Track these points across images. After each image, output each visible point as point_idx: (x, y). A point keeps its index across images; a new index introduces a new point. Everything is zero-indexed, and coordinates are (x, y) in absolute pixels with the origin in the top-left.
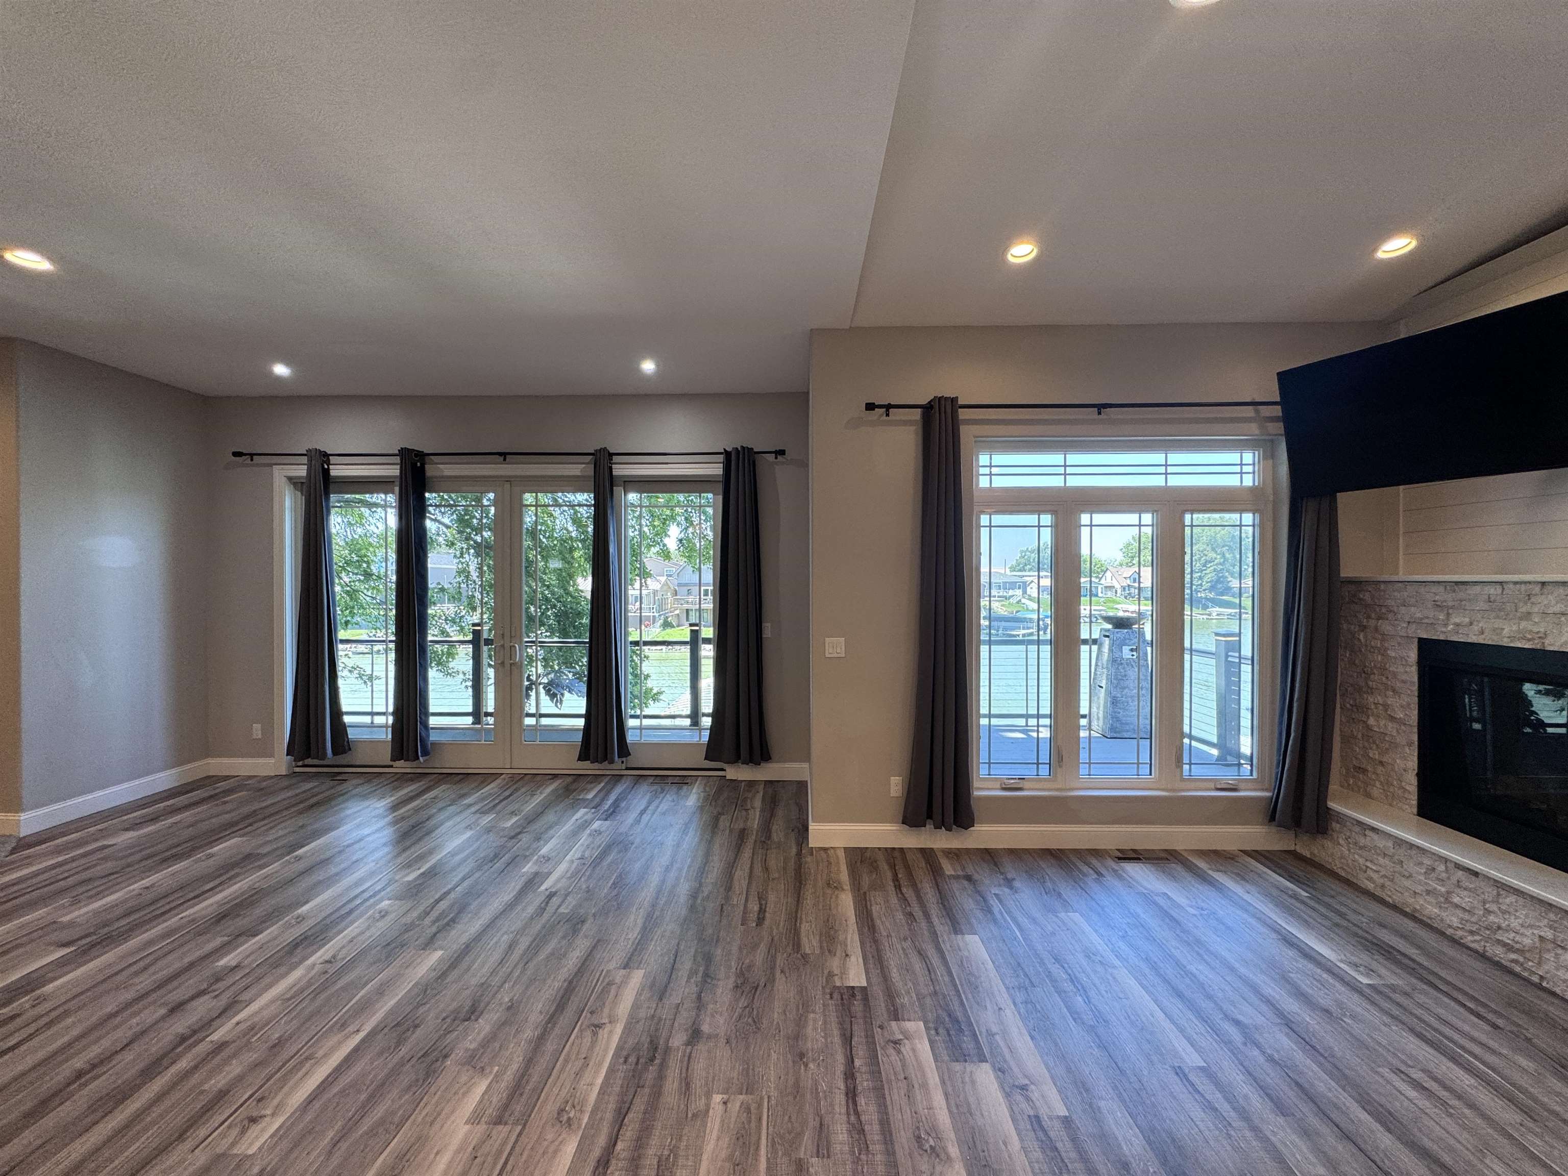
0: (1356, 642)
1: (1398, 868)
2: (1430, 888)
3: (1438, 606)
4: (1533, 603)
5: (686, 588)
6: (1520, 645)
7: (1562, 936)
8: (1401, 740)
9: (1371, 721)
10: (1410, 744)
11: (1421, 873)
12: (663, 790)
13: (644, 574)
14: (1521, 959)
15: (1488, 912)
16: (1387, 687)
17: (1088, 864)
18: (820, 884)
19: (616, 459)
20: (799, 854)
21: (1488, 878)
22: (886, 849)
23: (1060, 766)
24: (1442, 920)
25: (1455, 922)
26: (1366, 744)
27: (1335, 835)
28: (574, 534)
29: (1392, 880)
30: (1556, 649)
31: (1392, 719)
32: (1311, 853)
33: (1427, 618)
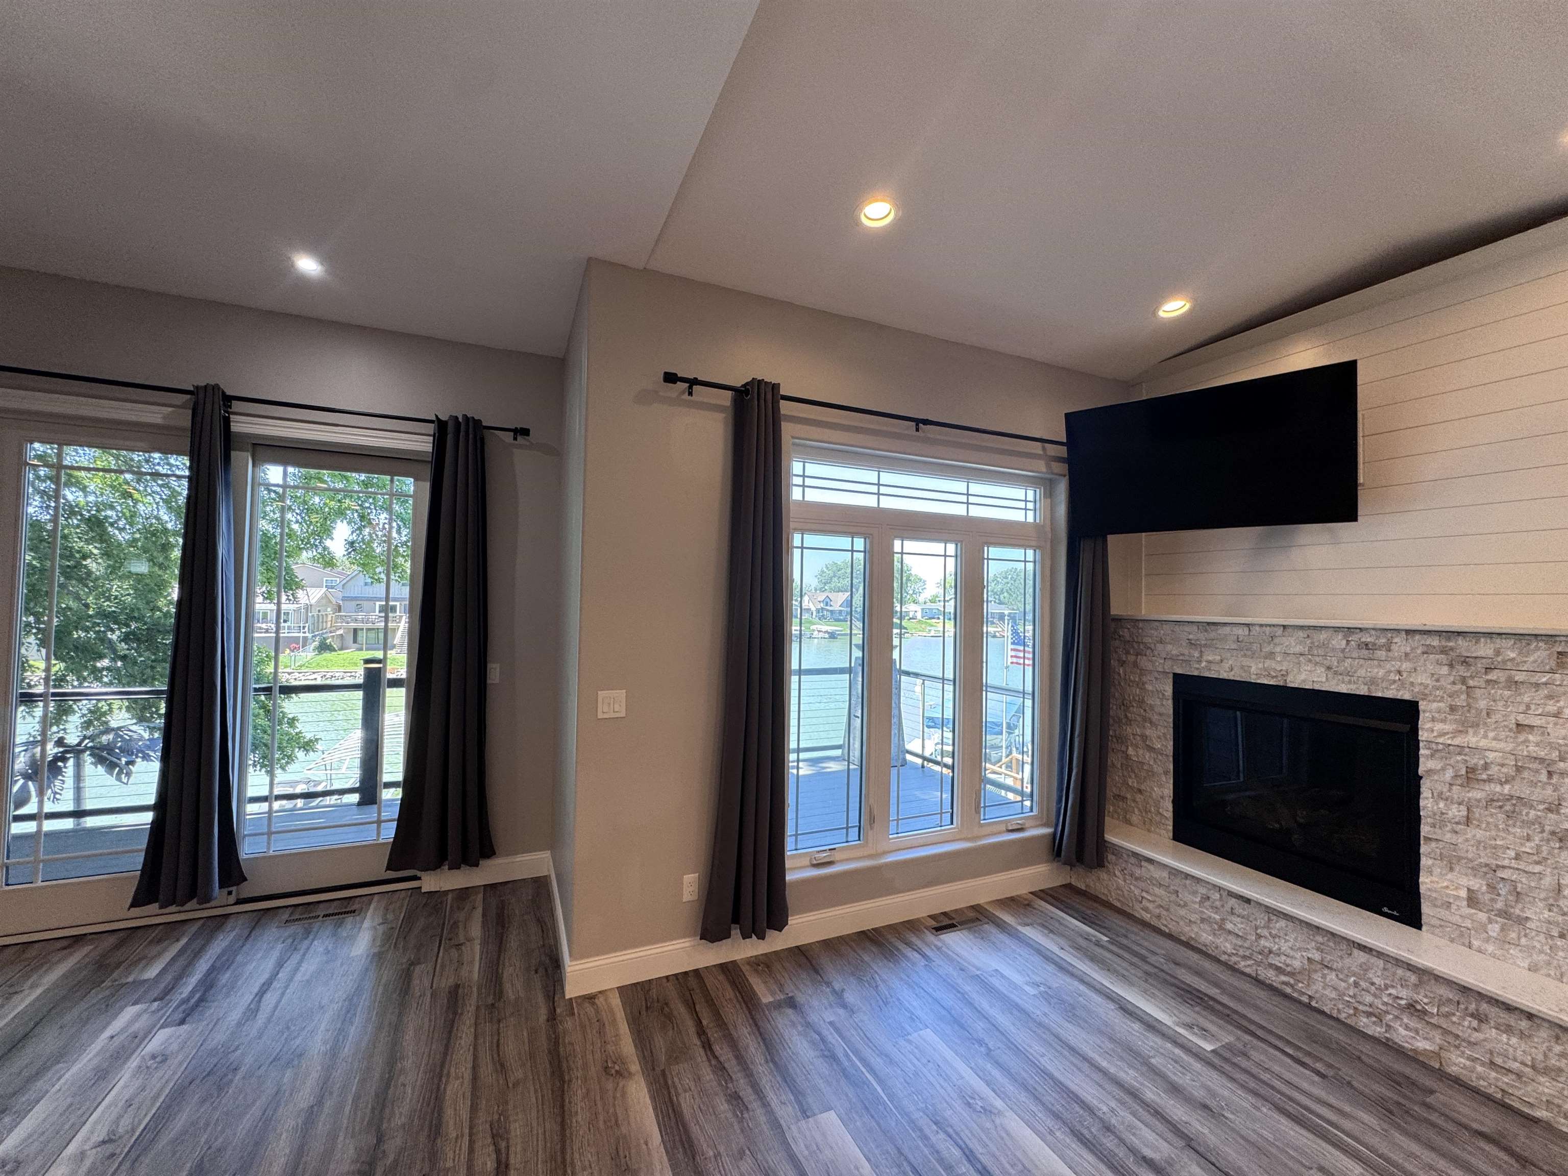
0: (1116, 677)
1: (1173, 897)
2: (1204, 916)
3: (1191, 643)
4: (1275, 644)
5: (354, 603)
6: (1266, 682)
7: (1329, 957)
8: (1158, 769)
9: (1131, 751)
10: (1166, 773)
11: (1196, 902)
12: (307, 932)
13: (290, 584)
14: (1292, 981)
15: (1259, 936)
16: (1145, 719)
17: (909, 944)
18: (593, 1071)
19: (236, 406)
20: (552, 1017)
21: (1259, 904)
22: (676, 975)
23: (872, 828)
24: (1217, 948)
25: (1228, 947)
26: (1125, 773)
27: (1110, 867)
28: (169, 526)
29: (1168, 910)
30: (1296, 686)
31: (1151, 749)
32: (1087, 886)
33: (1183, 655)
